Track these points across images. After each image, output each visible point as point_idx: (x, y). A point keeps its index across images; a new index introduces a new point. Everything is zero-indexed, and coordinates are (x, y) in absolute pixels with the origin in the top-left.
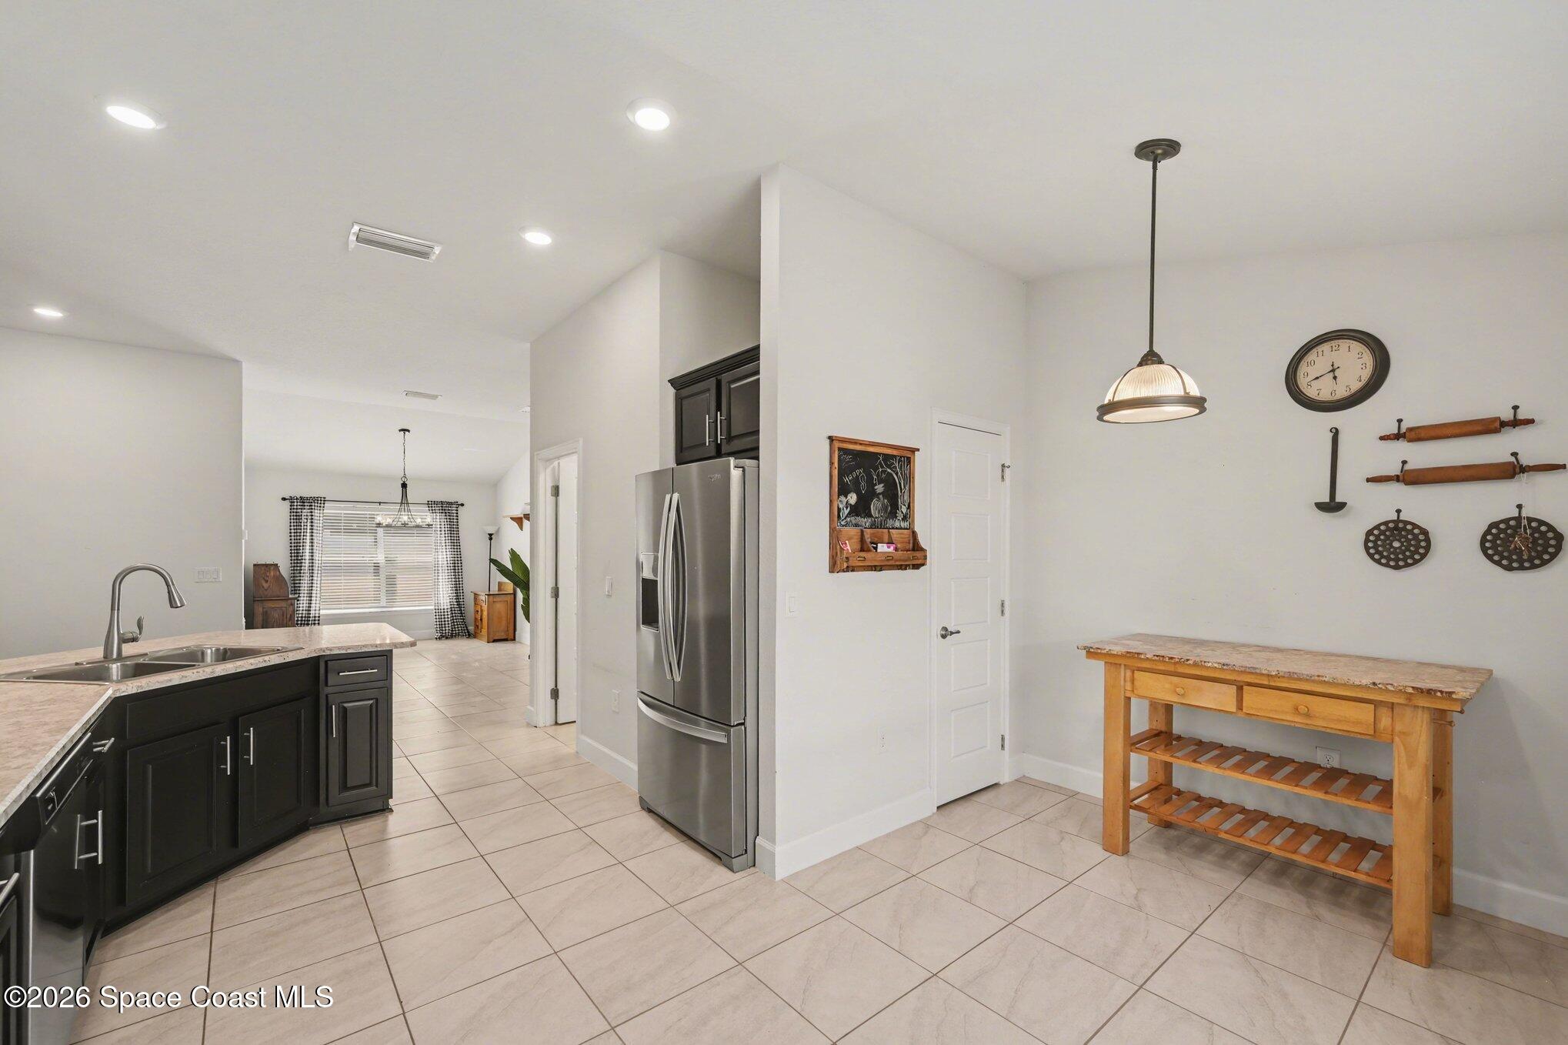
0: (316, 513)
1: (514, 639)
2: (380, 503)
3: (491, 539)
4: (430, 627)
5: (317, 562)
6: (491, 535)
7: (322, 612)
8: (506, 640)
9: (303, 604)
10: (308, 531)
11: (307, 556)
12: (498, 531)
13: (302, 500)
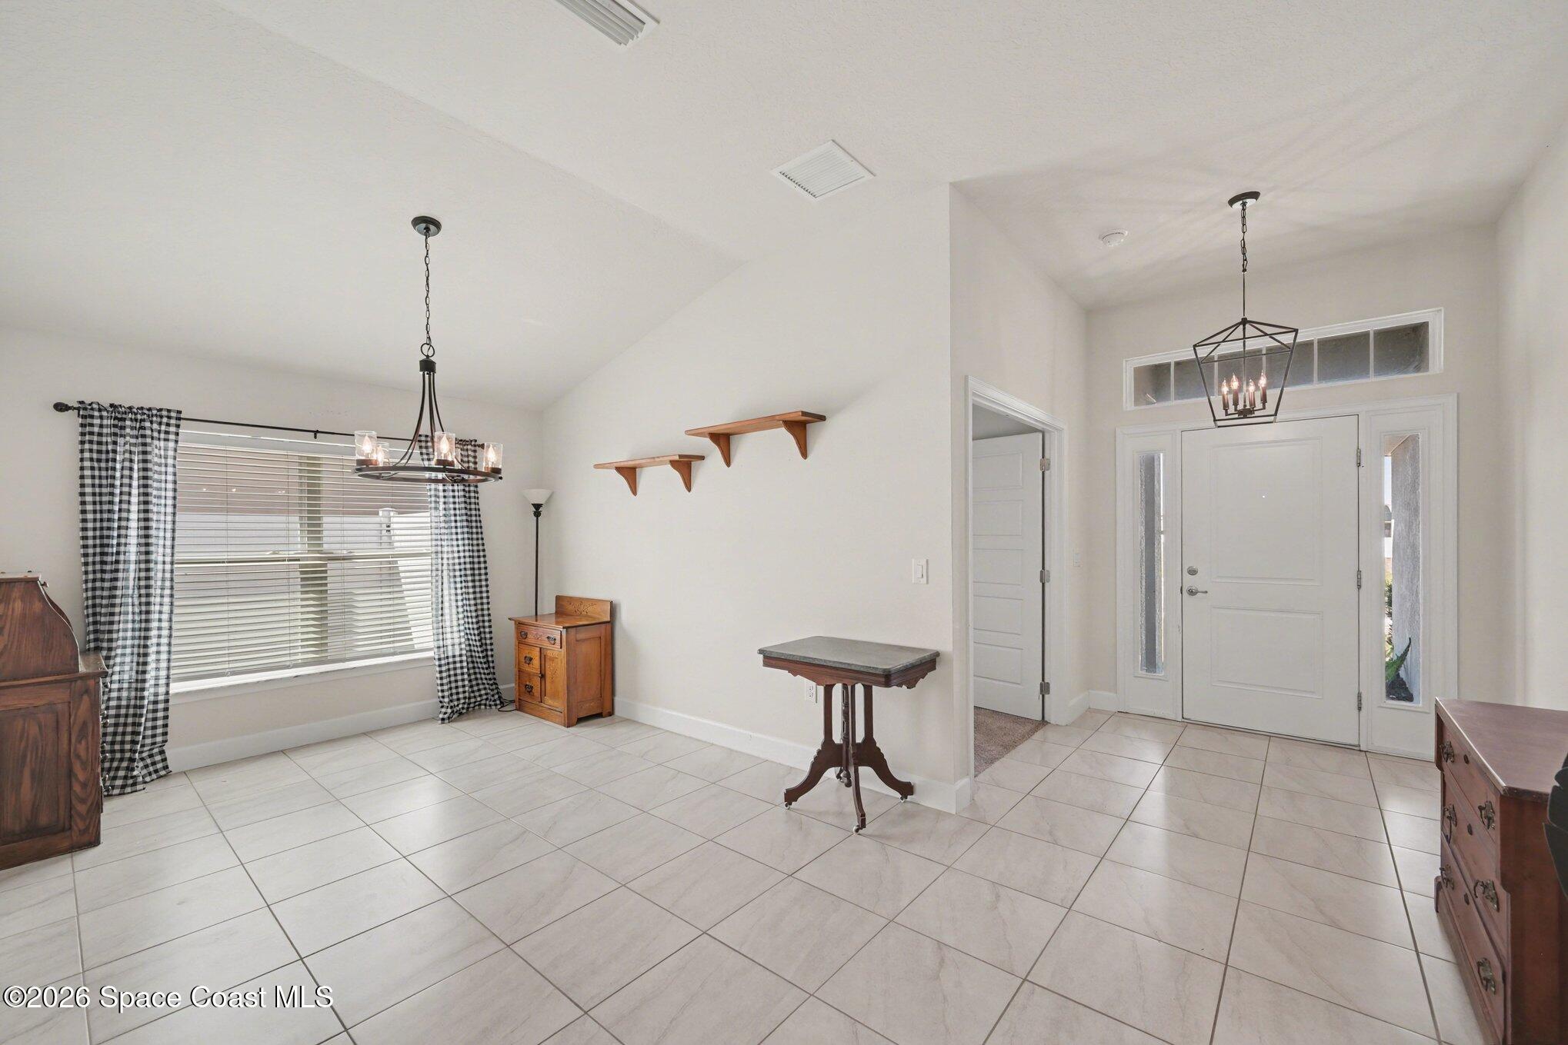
0: (157, 448)
1: (611, 714)
2: (316, 432)
3: (537, 514)
4: (426, 691)
5: (160, 567)
6: (537, 506)
7: (176, 688)
8: (599, 715)
9: (123, 668)
10: (135, 491)
11: (132, 551)
12: (549, 499)
13: (118, 414)
